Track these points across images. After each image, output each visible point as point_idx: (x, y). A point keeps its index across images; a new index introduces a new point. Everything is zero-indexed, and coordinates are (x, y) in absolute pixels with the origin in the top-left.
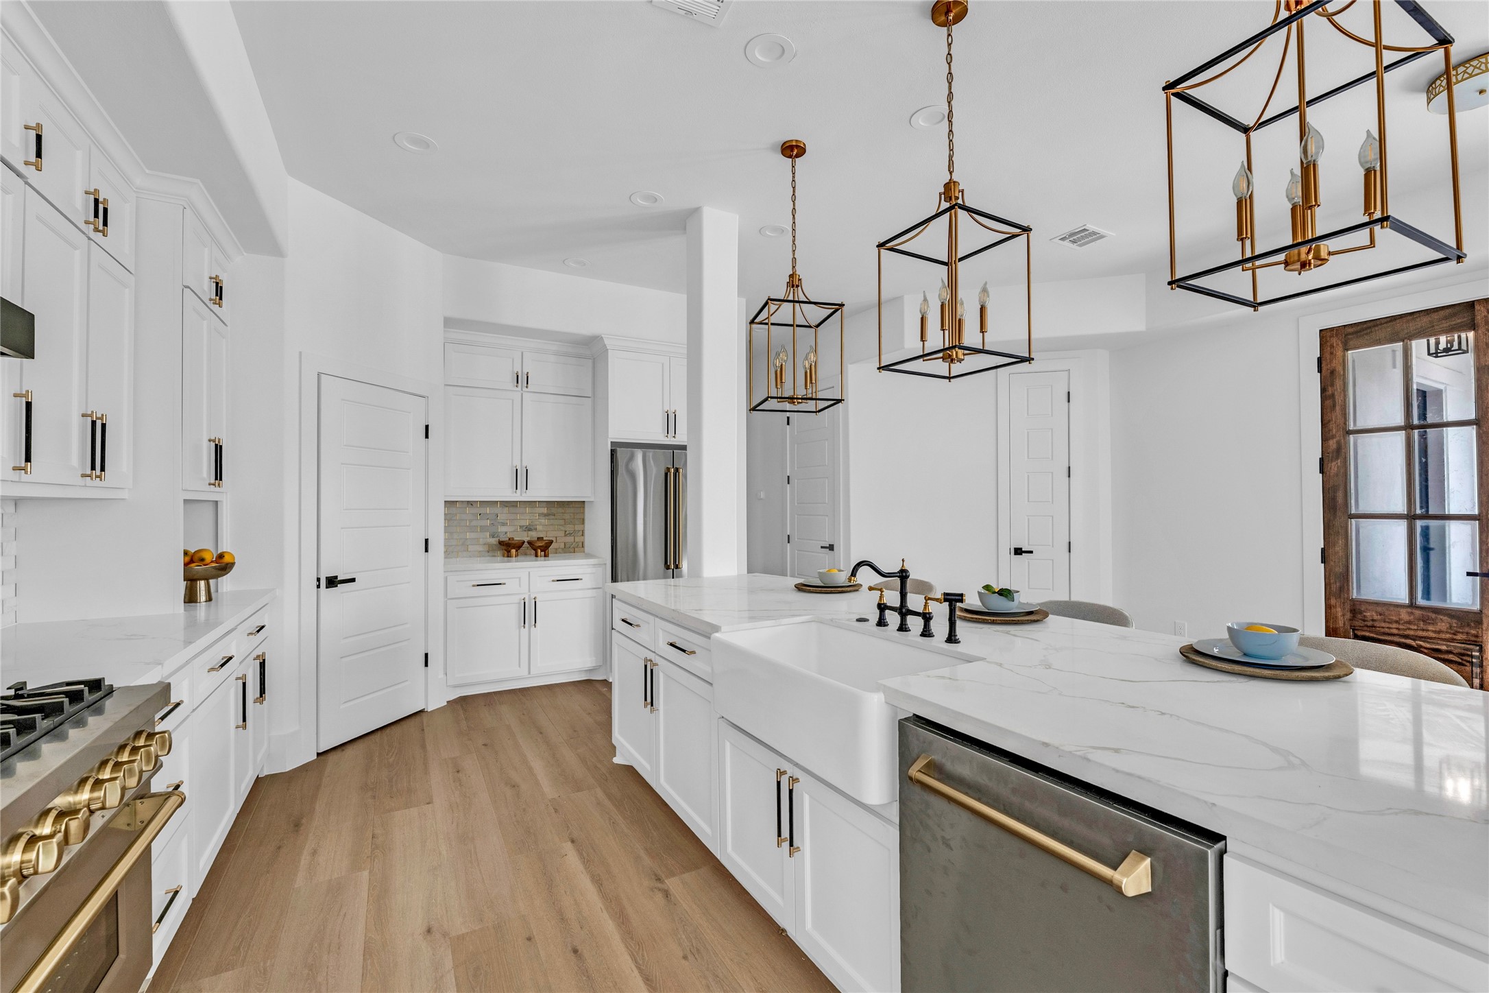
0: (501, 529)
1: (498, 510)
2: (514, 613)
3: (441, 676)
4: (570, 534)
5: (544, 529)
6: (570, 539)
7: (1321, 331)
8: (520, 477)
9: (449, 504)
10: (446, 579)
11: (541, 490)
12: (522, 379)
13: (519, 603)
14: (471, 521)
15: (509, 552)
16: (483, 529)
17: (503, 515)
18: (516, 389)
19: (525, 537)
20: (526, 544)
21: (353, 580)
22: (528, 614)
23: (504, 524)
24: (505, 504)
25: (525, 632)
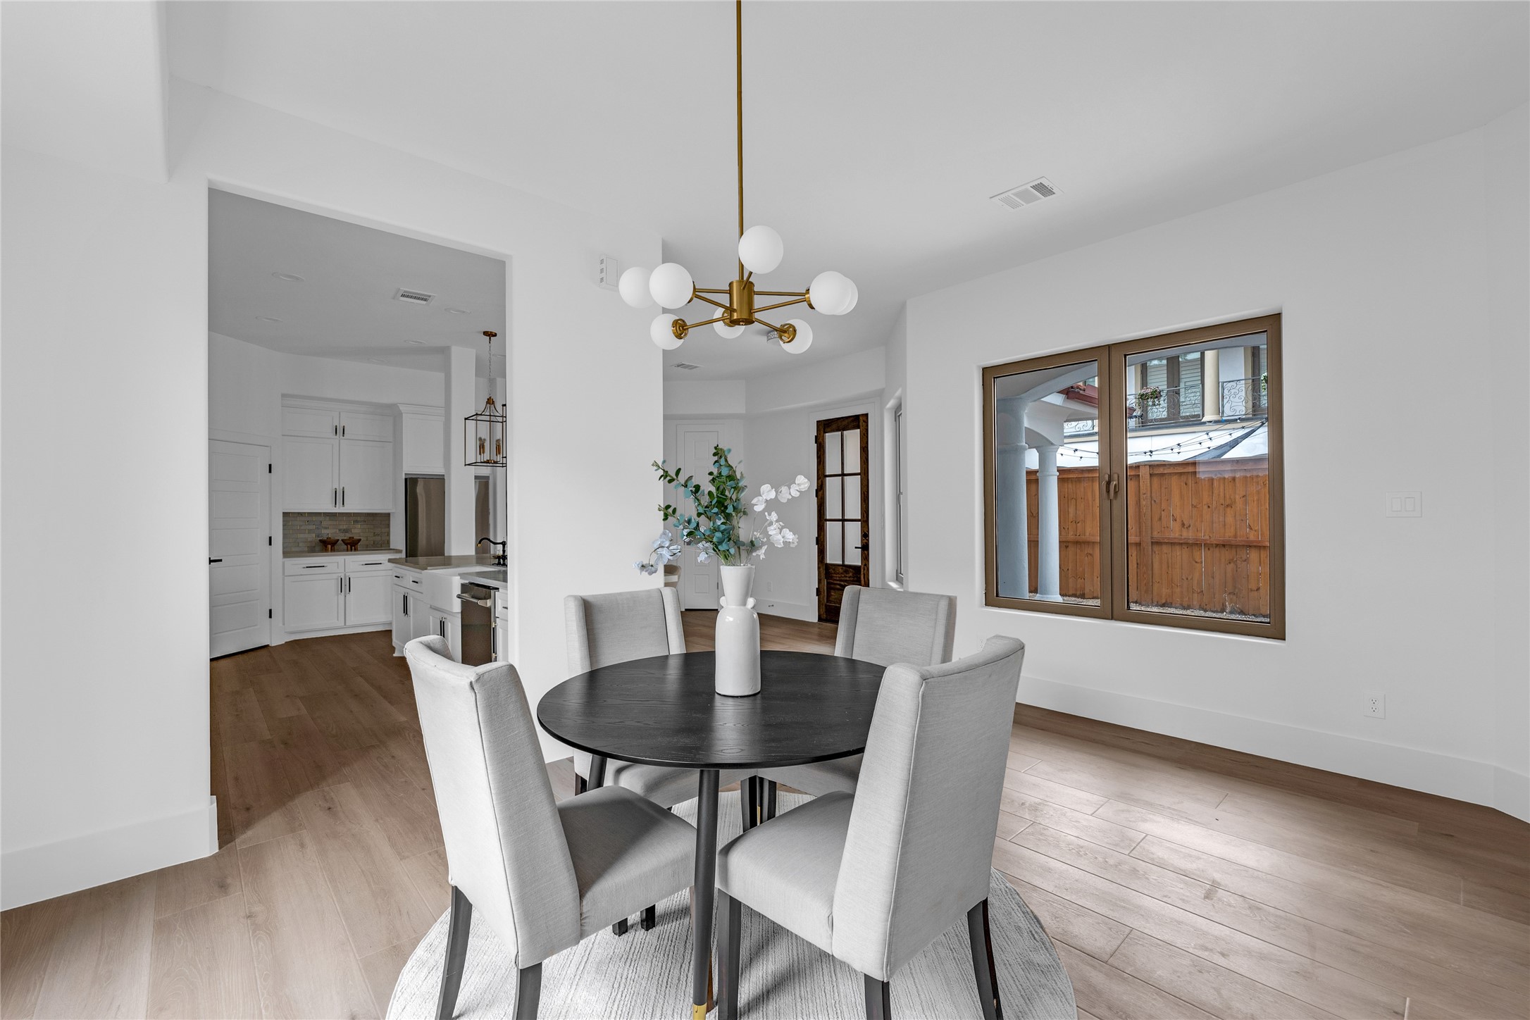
0: (324, 531)
1: (322, 518)
2: (334, 585)
3: (281, 625)
4: (378, 535)
5: (357, 531)
6: (378, 538)
7: (817, 422)
8: (339, 496)
9: (285, 514)
10: (284, 563)
11: (354, 505)
12: (340, 431)
13: (337, 579)
14: (301, 526)
15: (326, 547)
16: (310, 531)
17: (326, 522)
18: (335, 437)
19: (341, 537)
20: (340, 542)
21: (221, 560)
22: (345, 585)
23: (326, 528)
24: (326, 514)
25: (342, 597)
